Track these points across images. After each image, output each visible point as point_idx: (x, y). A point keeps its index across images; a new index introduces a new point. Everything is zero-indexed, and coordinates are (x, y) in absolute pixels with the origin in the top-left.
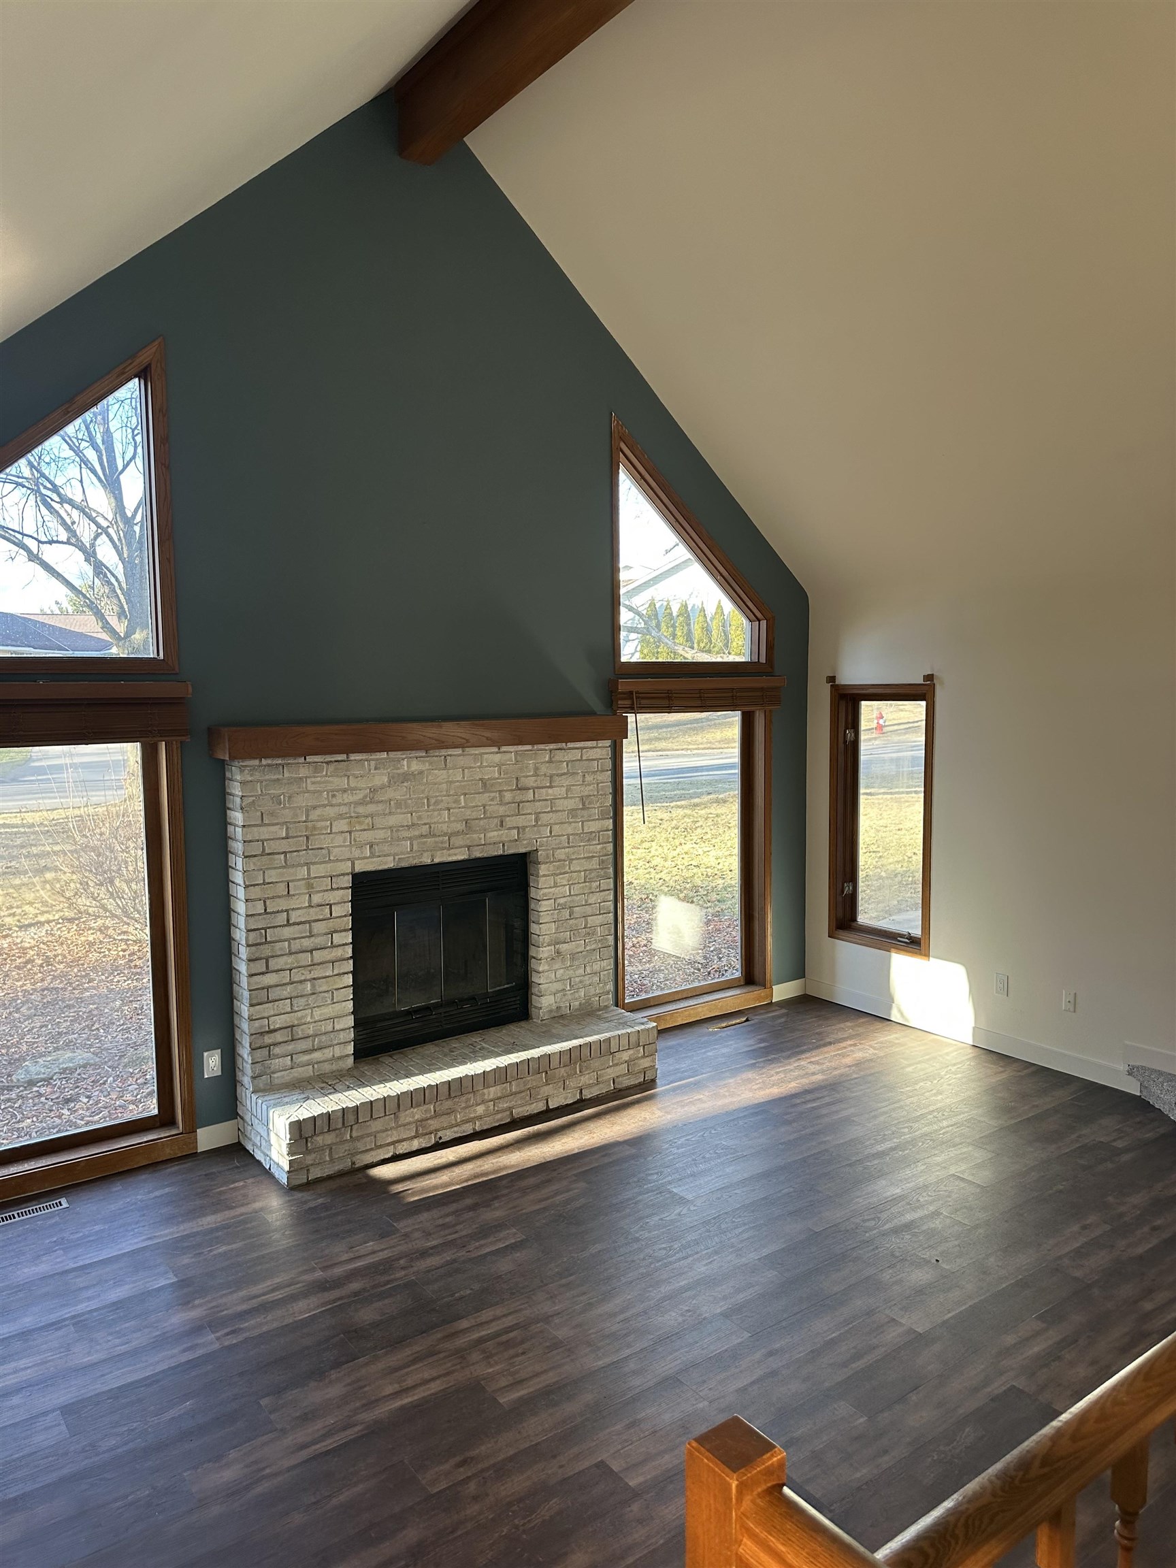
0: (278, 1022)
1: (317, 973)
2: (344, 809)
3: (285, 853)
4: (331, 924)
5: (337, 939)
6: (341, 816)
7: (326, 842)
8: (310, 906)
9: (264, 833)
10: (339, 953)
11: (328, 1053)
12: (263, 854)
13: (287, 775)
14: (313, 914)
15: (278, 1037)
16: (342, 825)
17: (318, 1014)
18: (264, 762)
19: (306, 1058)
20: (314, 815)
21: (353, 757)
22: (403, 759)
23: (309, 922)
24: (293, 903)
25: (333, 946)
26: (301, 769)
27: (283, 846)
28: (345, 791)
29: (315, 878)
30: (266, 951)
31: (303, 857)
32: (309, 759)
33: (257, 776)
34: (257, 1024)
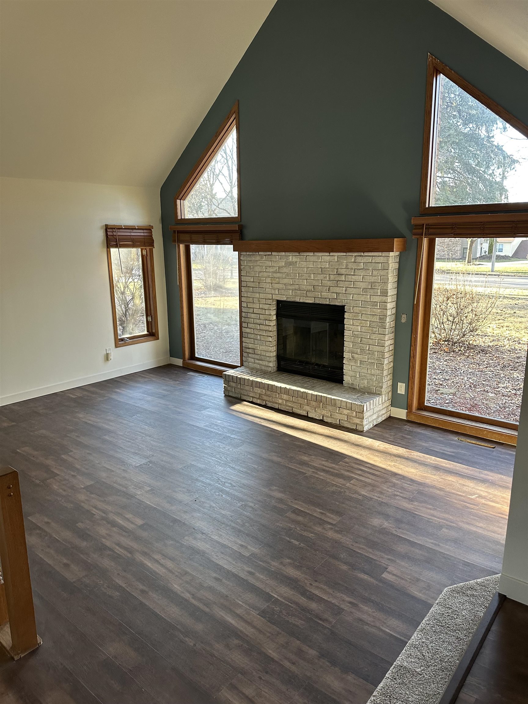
0: (251, 346)
13: (253, 259)
15: (251, 351)
21: (273, 253)
22: (290, 256)
29: (261, 298)
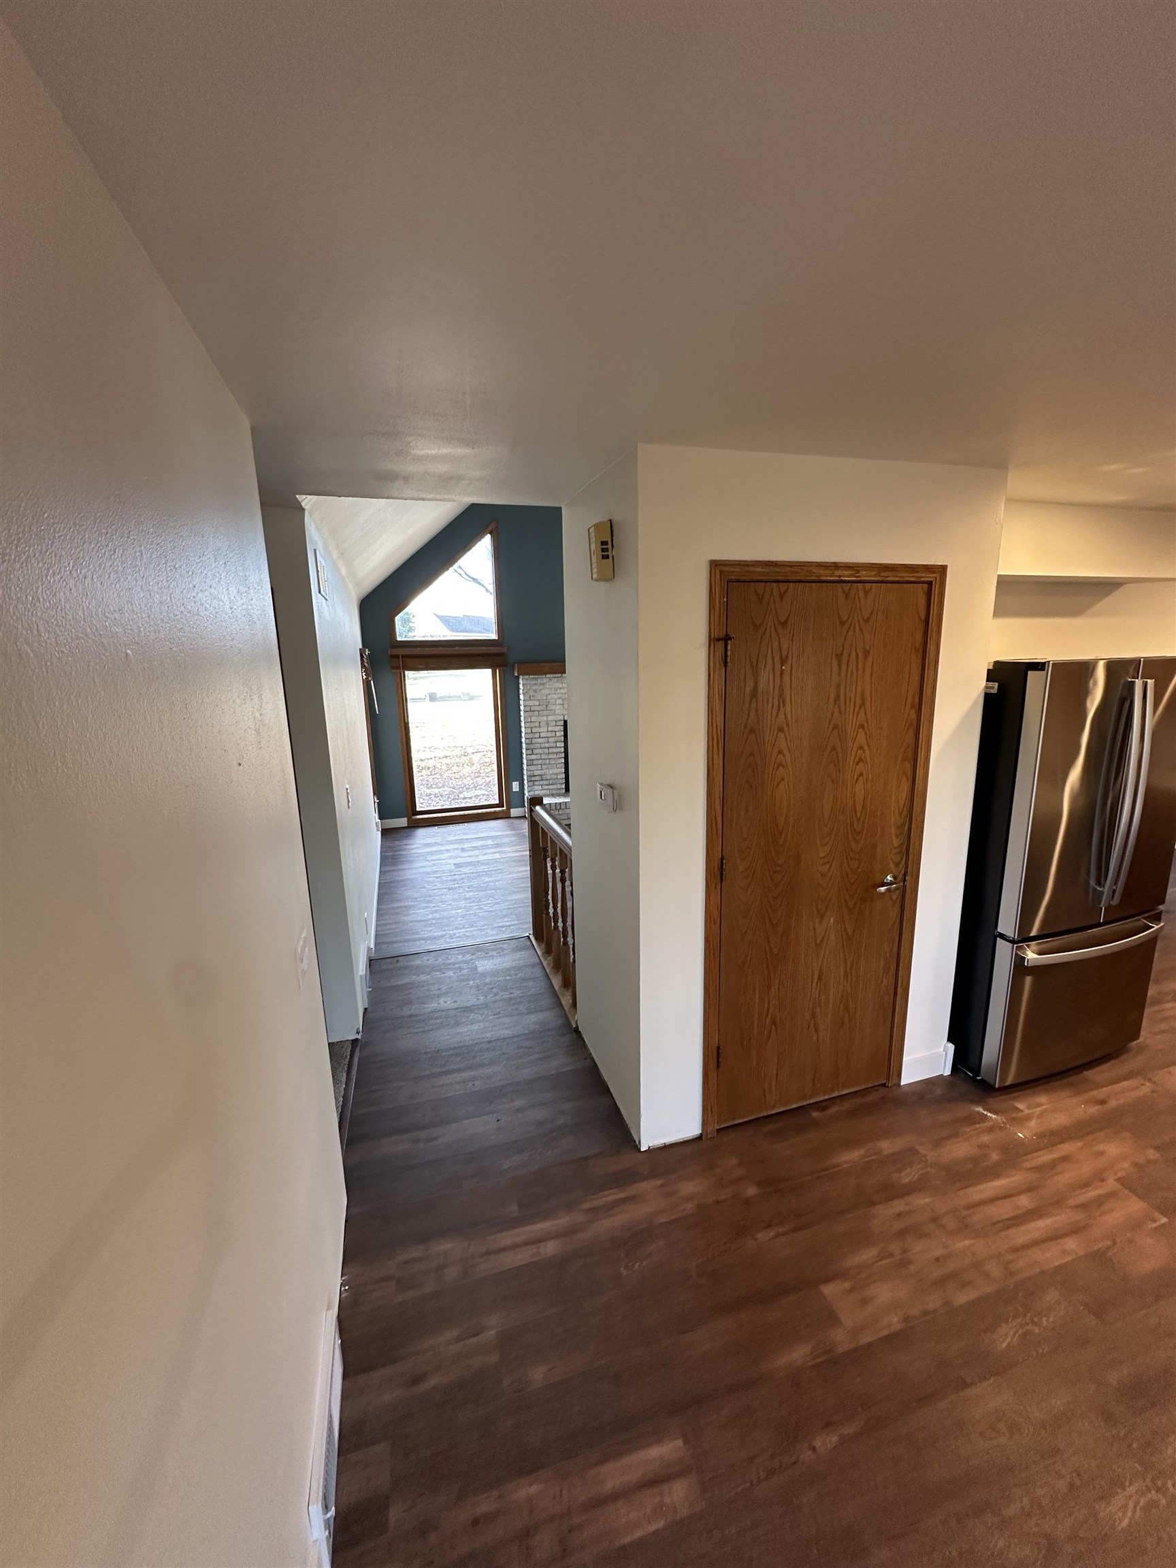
0: (536, 773)
1: (550, 756)
2: (560, 695)
3: (538, 711)
4: (556, 739)
5: (558, 744)
6: (559, 698)
7: (552, 707)
8: (548, 731)
9: (531, 703)
10: (558, 750)
11: (555, 787)
12: (530, 711)
13: (539, 681)
14: (549, 734)
15: (537, 778)
16: (560, 701)
17: (551, 772)
18: (531, 677)
19: (547, 787)
20: (549, 697)
23: (548, 737)
24: (541, 730)
25: (556, 747)
26: (544, 679)
27: (538, 708)
28: (560, 689)
30: (532, 746)
31: (545, 713)
32: (547, 676)
33: (528, 682)
34: (529, 772)
